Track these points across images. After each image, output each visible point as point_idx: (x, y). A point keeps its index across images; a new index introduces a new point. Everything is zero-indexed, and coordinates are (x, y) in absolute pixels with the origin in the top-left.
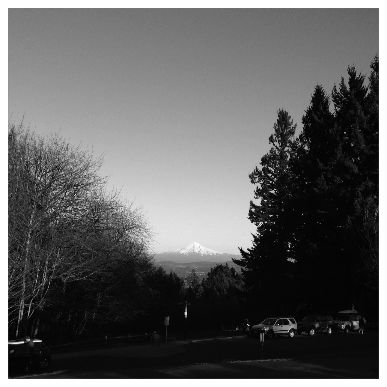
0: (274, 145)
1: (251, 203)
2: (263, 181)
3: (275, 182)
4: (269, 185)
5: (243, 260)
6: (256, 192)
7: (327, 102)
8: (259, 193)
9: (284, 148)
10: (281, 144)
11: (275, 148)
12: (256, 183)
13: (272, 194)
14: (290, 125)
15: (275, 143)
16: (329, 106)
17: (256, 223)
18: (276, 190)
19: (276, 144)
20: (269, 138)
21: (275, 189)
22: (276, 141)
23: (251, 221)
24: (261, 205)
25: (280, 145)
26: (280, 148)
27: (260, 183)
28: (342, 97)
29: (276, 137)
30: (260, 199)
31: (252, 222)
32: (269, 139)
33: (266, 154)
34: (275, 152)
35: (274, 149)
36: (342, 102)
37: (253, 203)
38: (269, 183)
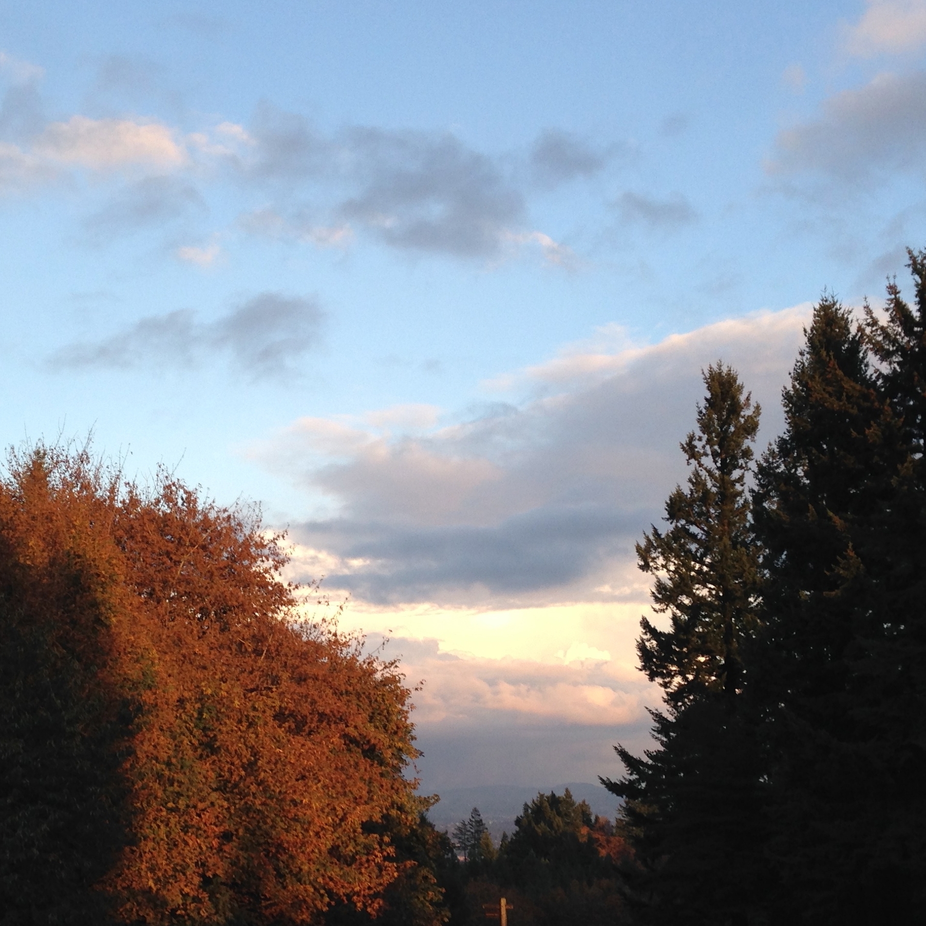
0: (701, 465)
1: (645, 624)
2: (675, 564)
3: (707, 566)
4: (693, 573)
5: (631, 782)
6: (657, 594)
8: (664, 595)
9: (730, 473)
10: (722, 463)
11: (703, 474)
12: (657, 568)
13: (703, 598)
14: (742, 409)
15: (702, 460)
17: (661, 680)
19: (708, 462)
20: (683, 448)
21: (709, 585)
22: (707, 455)
23: (647, 674)
24: (672, 631)
25: (719, 464)
26: (718, 473)
27: (668, 571)
29: (706, 444)
30: (669, 613)
32: (685, 450)
34: (705, 485)
35: (701, 476)
37: (650, 624)
38: (693, 569)
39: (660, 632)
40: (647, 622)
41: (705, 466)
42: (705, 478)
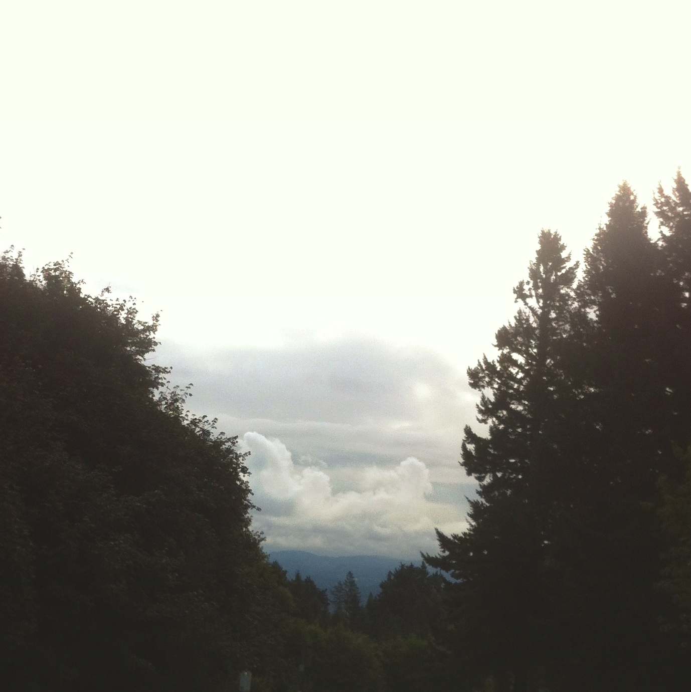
0: (526, 304)
1: (468, 431)
2: (498, 383)
4: (511, 391)
5: (444, 557)
6: (481, 407)
7: (643, 214)
8: (487, 410)
9: (549, 312)
10: (543, 303)
11: (528, 312)
12: (483, 387)
13: (519, 413)
14: (563, 261)
15: (528, 300)
16: (648, 224)
17: (477, 475)
18: (526, 403)
19: (532, 302)
20: (514, 290)
21: (523, 402)
22: (531, 296)
23: (466, 470)
24: (489, 437)
25: (541, 304)
26: (540, 311)
27: (493, 388)
28: (676, 204)
29: (533, 287)
30: (490, 423)
31: (469, 474)
32: (515, 292)
33: (507, 325)
34: (527, 320)
35: (525, 313)
36: (678, 214)
37: (472, 430)
38: (513, 388)
39: (480, 438)
40: (470, 429)
41: (529, 305)
42: (529, 315)
